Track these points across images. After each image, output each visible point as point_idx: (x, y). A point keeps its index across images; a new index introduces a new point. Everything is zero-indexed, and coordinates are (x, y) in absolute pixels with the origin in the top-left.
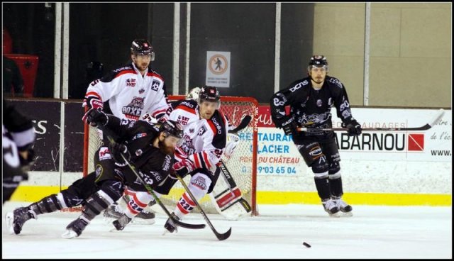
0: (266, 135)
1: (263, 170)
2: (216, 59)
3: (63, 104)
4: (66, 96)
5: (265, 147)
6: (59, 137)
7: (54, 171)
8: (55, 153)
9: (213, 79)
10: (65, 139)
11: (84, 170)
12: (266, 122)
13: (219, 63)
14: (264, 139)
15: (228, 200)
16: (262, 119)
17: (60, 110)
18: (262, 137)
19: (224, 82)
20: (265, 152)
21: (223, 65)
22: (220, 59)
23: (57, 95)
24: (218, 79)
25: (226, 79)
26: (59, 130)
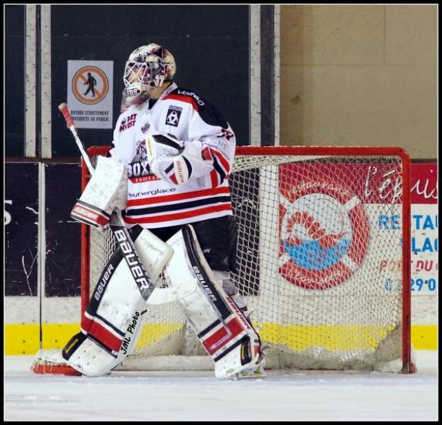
0: (428, 218)
1: (425, 286)
2: (85, 75)
3: (42, 168)
4: (47, 152)
5: (427, 241)
6: (35, 230)
7: (27, 294)
8: (28, 261)
9: (80, 113)
10: (47, 234)
11: (83, 292)
12: (428, 194)
13: (91, 82)
14: (425, 226)
15: (221, 342)
16: (421, 188)
17: (37, 179)
18: (422, 221)
19: (102, 119)
20: (428, 251)
21: (99, 87)
22: (94, 74)
23: (30, 151)
24: (92, 113)
25: (106, 113)
26: (36, 218)
